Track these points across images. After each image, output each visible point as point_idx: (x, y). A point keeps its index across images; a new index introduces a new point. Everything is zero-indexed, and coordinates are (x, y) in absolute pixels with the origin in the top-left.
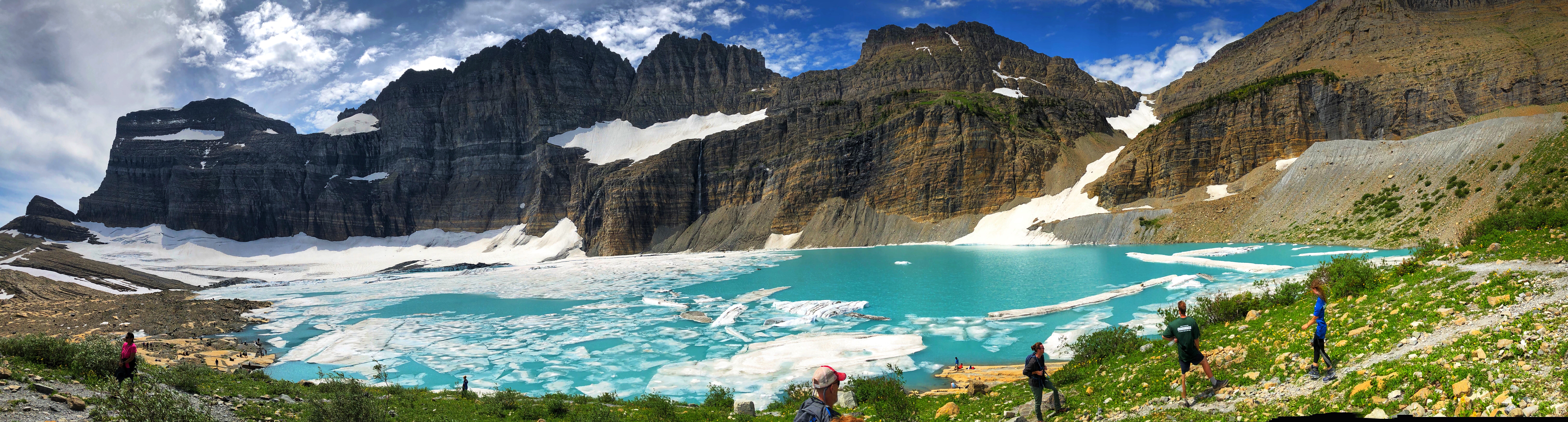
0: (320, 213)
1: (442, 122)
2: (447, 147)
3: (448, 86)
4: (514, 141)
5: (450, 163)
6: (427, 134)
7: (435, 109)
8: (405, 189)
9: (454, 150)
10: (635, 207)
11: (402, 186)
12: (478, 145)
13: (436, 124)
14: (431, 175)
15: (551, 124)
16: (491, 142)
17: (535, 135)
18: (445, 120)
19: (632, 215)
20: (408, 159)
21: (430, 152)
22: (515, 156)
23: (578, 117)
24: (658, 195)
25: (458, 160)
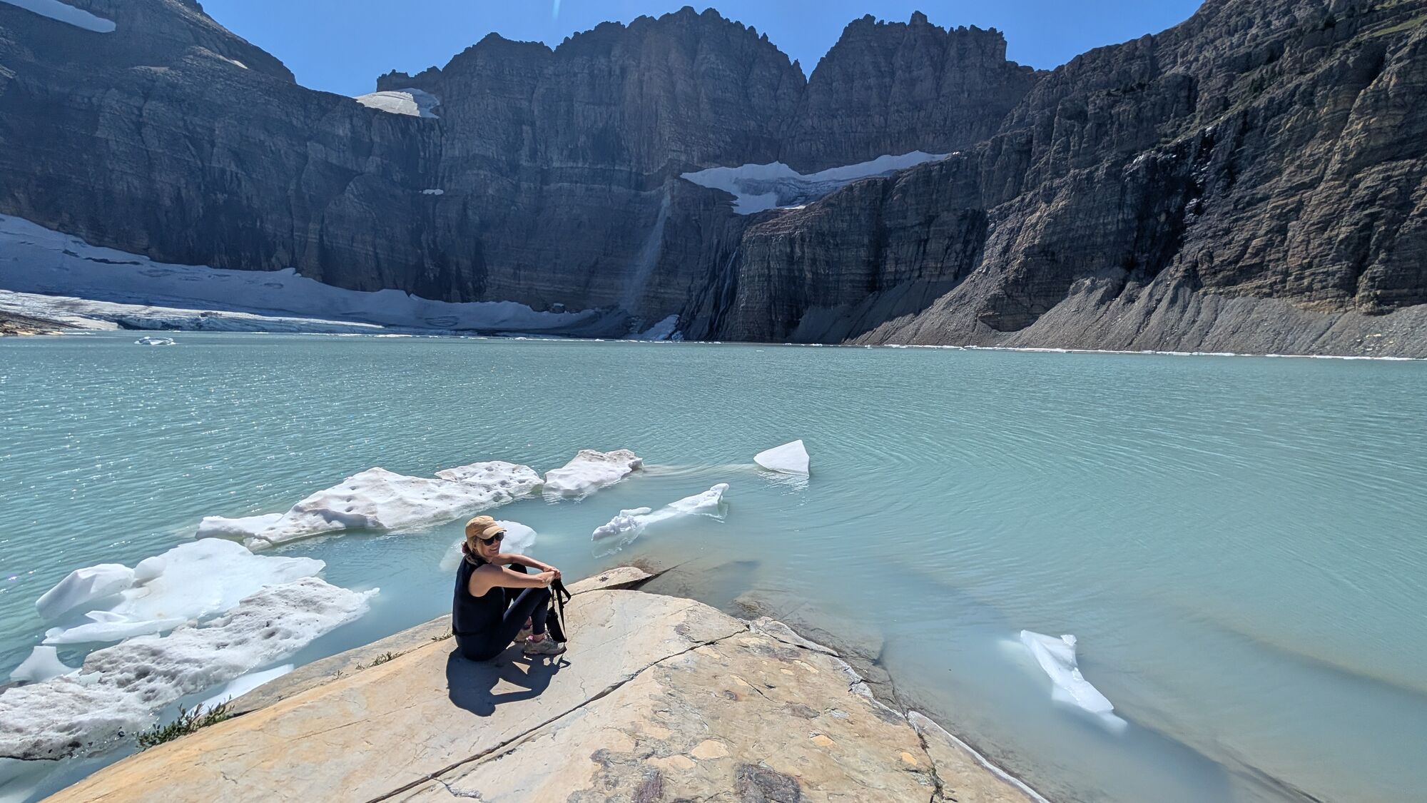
0: (331, 229)
1: (532, 124)
2: (539, 163)
3: (545, 71)
4: (634, 170)
5: (541, 188)
6: (510, 139)
7: (525, 104)
8: (474, 217)
9: (549, 169)
10: (780, 276)
11: (470, 213)
12: (583, 168)
13: (524, 127)
14: (513, 202)
15: (686, 152)
16: (603, 166)
17: (663, 165)
18: (538, 123)
19: (775, 287)
20: (481, 172)
21: (514, 168)
22: (633, 192)
23: (722, 144)
24: (814, 261)
25: (553, 186)
